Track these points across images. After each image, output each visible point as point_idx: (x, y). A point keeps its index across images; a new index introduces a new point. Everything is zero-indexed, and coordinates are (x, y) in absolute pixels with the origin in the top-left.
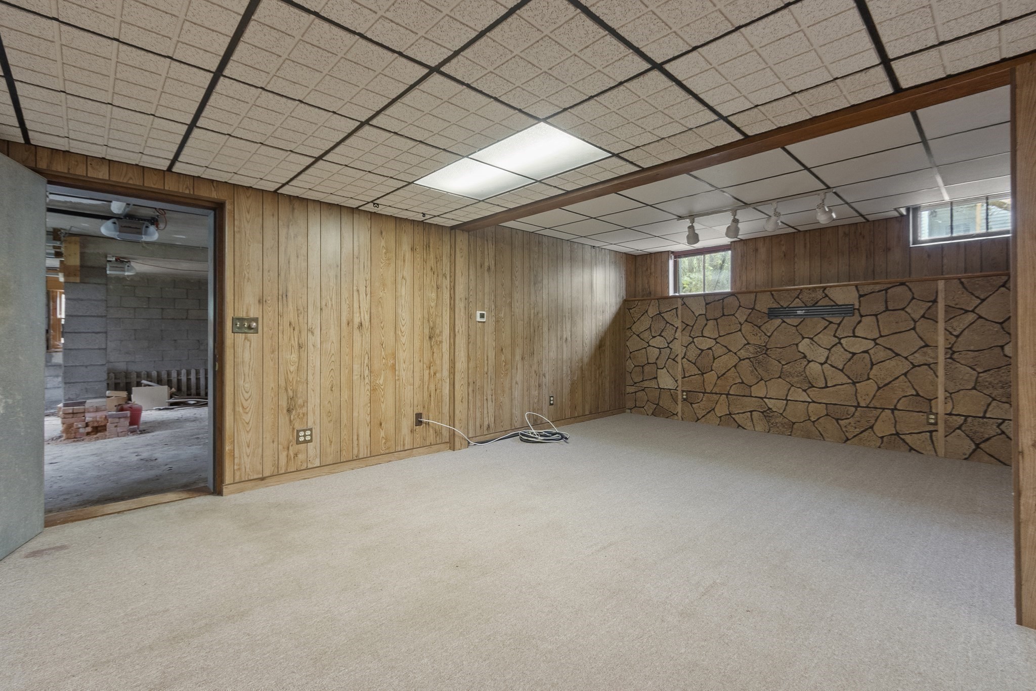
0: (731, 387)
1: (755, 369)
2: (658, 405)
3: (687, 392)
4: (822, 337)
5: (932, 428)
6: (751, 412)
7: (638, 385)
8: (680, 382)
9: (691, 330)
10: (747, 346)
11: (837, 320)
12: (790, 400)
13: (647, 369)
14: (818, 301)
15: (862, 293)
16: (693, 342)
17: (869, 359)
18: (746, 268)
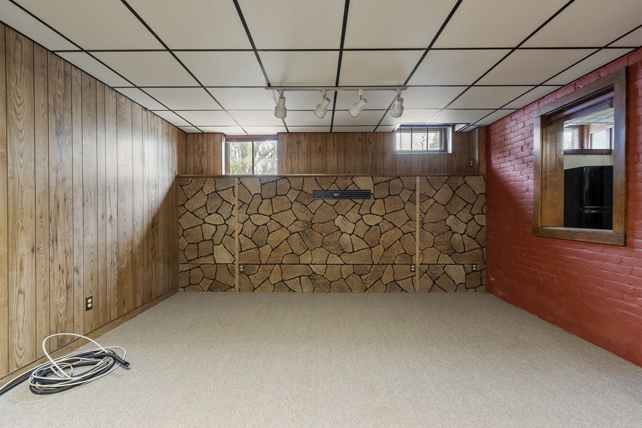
0: (283, 258)
1: (303, 240)
2: (214, 280)
3: (244, 265)
4: (350, 214)
5: (412, 274)
6: (300, 277)
7: (192, 262)
8: (237, 257)
9: (248, 208)
10: (297, 222)
11: (360, 201)
12: (329, 264)
13: (202, 245)
14: (348, 187)
15: (375, 182)
16: (250, 218)
17: (379, 230)
18: (291, 157)
